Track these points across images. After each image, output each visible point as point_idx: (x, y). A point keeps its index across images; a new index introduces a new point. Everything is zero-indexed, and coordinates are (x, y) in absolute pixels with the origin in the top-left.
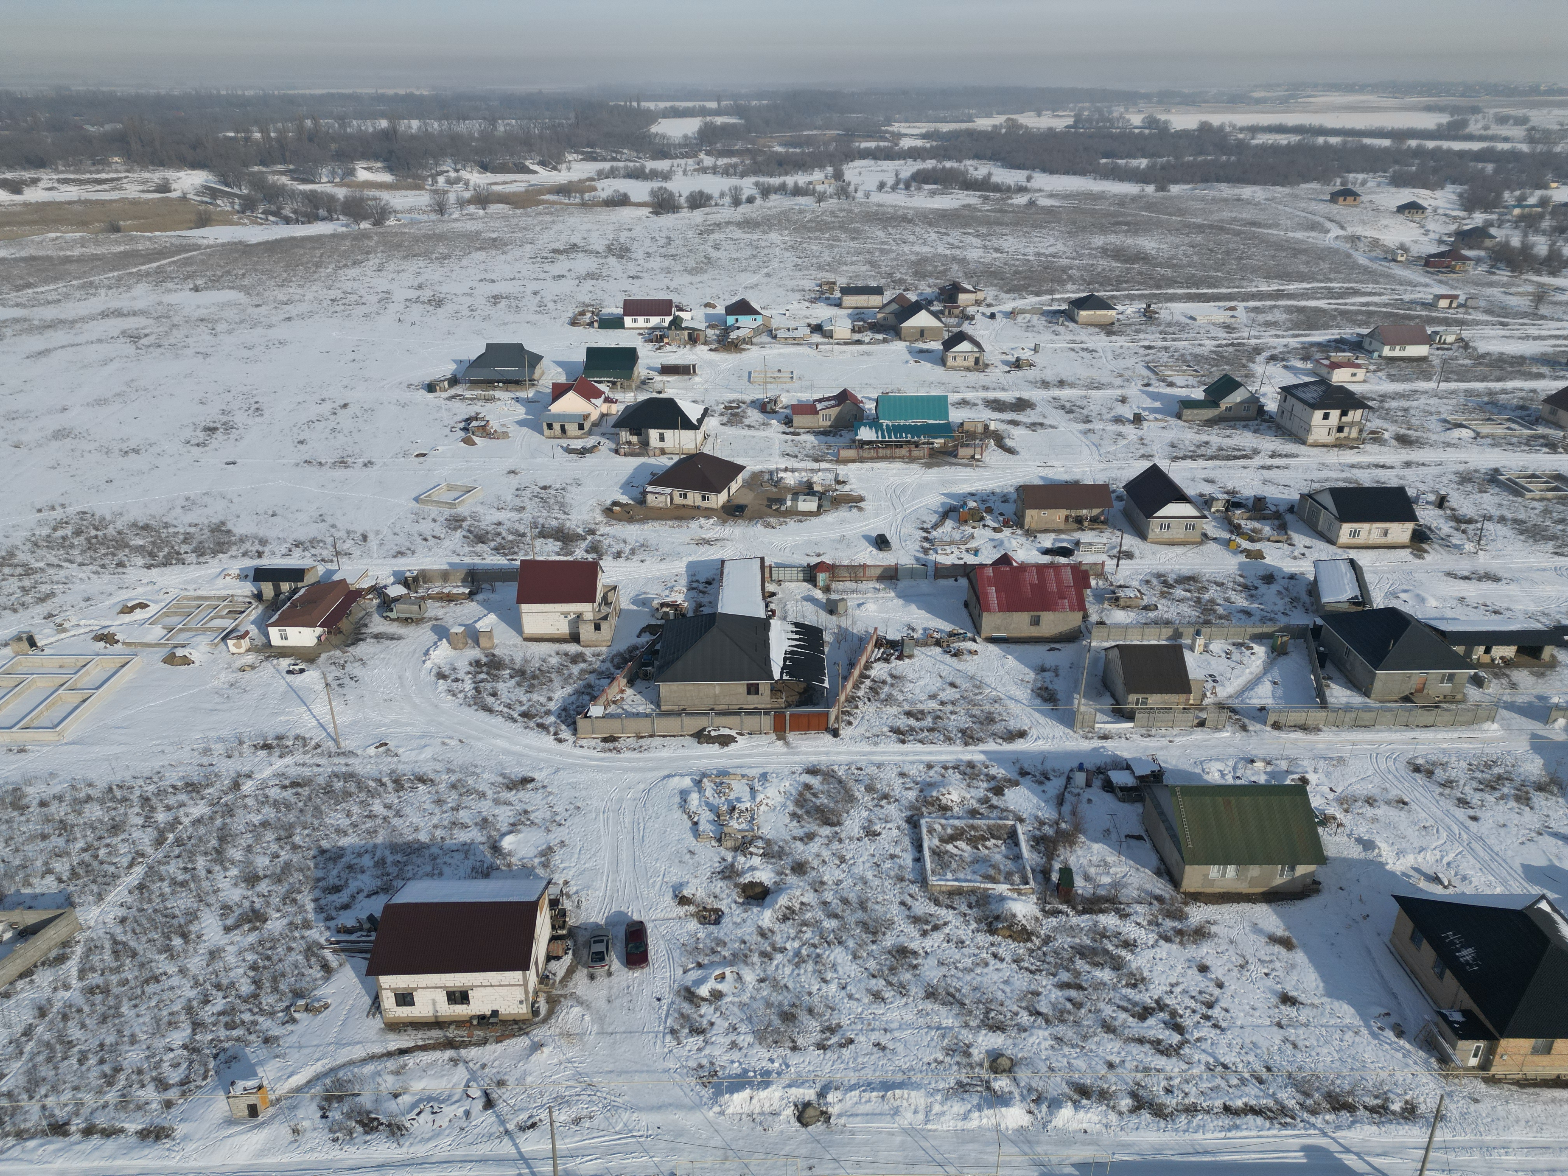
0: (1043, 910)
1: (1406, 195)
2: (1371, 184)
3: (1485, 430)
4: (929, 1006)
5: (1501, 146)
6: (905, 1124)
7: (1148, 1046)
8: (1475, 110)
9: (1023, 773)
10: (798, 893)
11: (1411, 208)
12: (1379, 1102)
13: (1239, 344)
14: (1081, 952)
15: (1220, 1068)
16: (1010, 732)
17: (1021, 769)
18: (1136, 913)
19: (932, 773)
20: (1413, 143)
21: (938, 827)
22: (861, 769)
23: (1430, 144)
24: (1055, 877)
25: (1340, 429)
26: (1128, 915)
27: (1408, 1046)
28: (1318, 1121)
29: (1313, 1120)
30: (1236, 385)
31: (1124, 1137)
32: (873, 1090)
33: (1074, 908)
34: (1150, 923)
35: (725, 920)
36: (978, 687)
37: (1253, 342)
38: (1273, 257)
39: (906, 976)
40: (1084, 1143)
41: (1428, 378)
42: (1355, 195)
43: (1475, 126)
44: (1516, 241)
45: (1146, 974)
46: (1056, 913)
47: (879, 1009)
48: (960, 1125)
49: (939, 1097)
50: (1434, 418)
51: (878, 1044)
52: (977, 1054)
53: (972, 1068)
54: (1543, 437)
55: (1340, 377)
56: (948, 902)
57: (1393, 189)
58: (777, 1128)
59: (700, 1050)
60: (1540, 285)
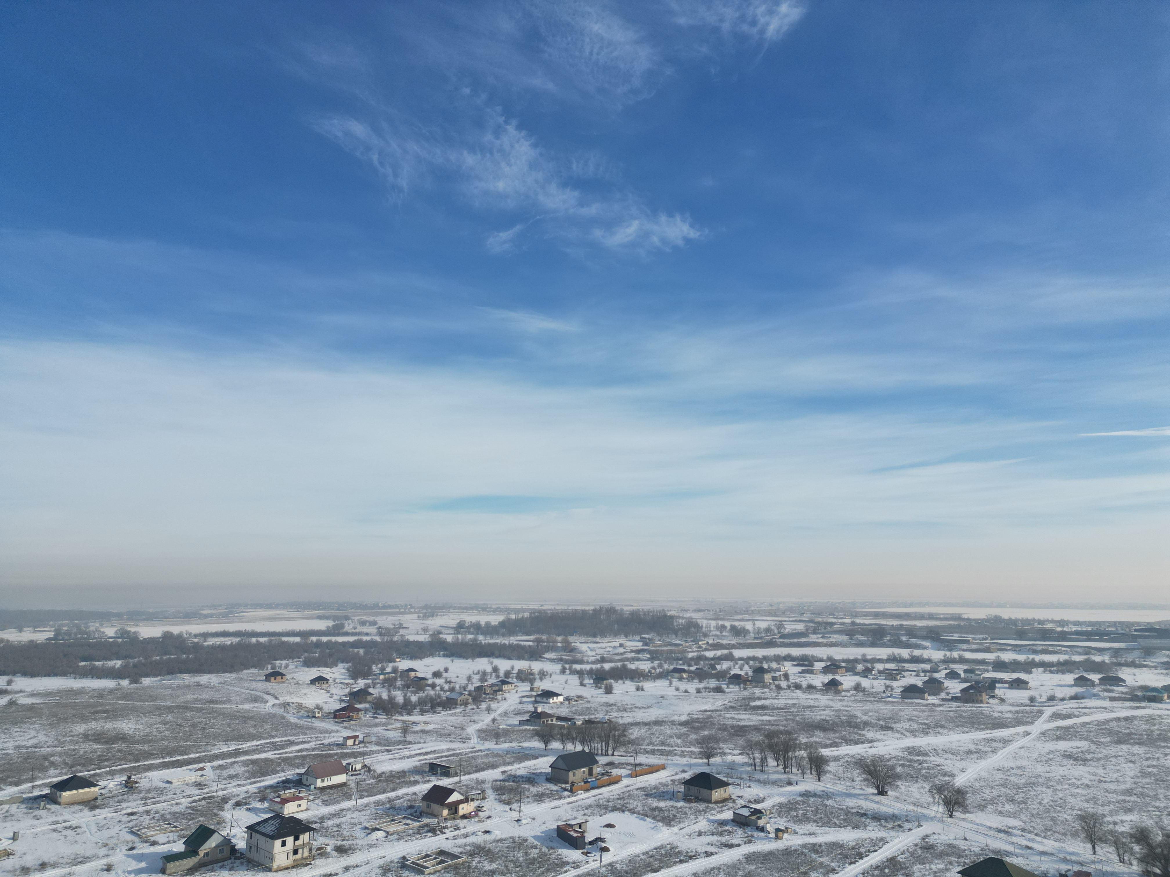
1: (315, 672)
2: (291, 667)
3: (392, 829)
5: (365, 638)
8: (347, 618)
11: (320, 680)
13: (210, 798)
20: (314, 639)
23: (325, 639)
25: (296, 852)
30: (212, 832)
37: (221, 793)
38: (229, 725)
41: (350, 798)
42: (282, 675)
43: (348, 627)
44: (385, 696)
50: (359, 827)
54: (427, 825)
55: (290, 809)
57: (306, 669)
60: (404, 722)
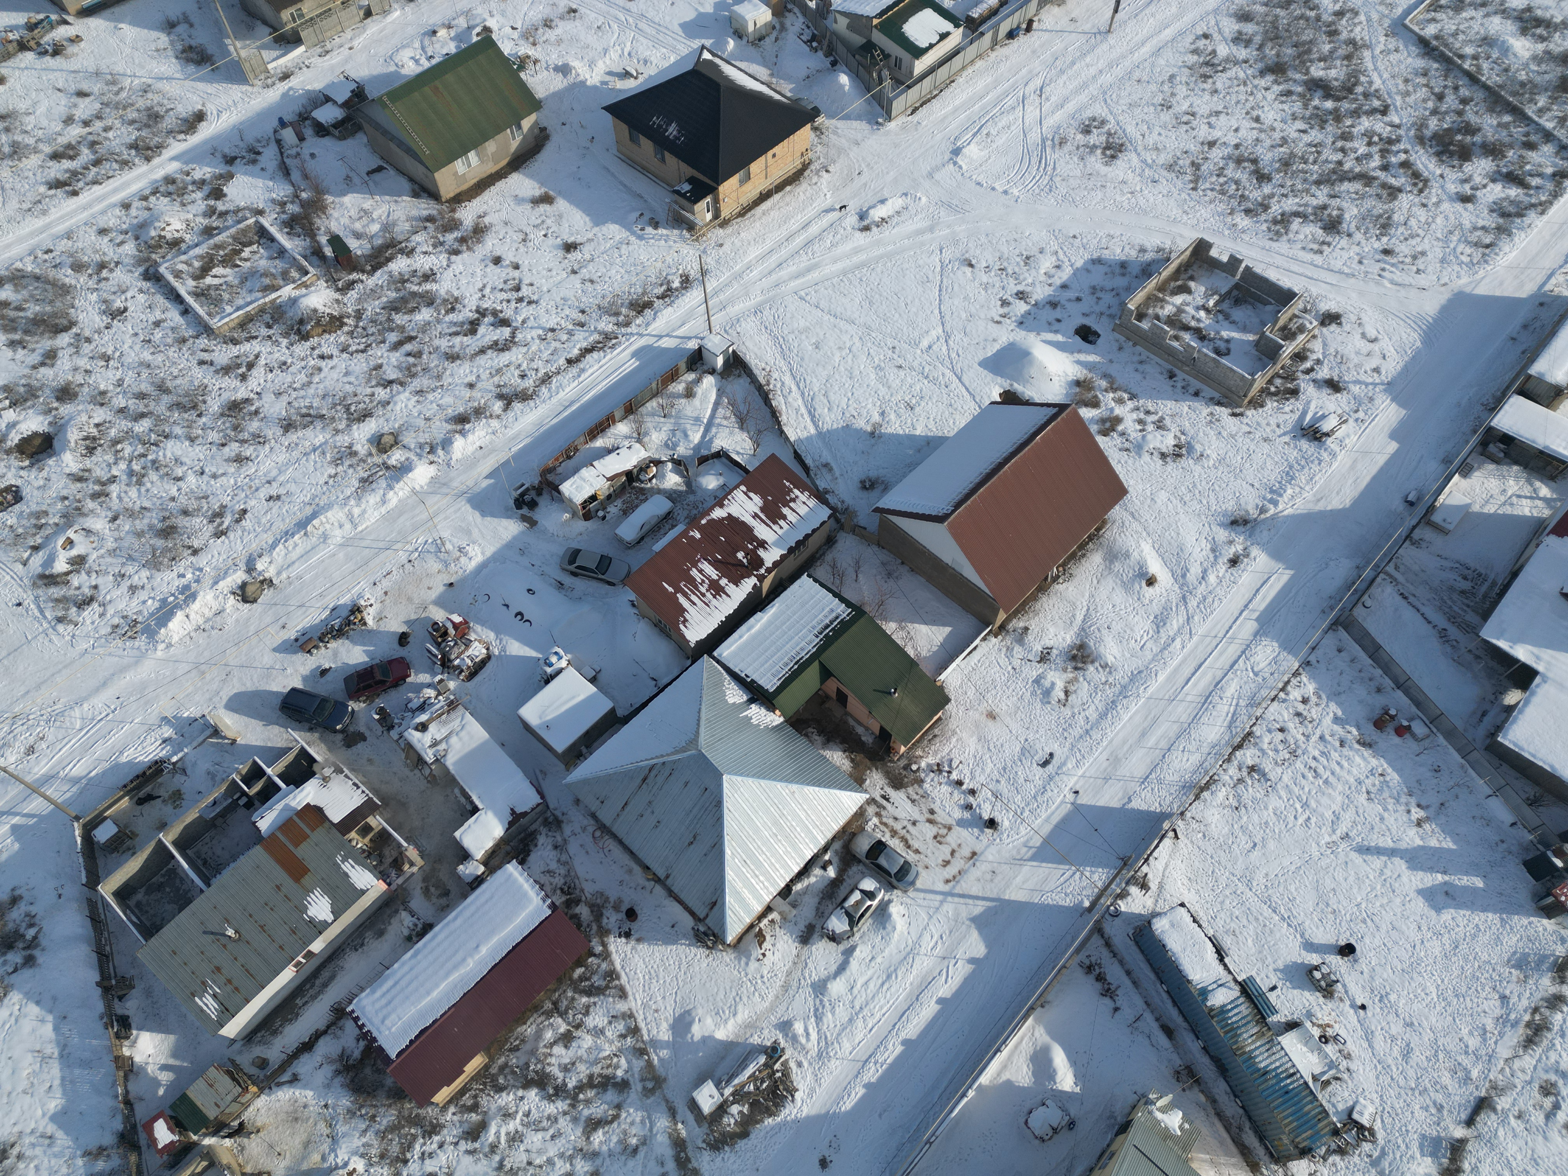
0: (338, 290)
4: (293, 437)
6: (339, 540)
7: (490, 352)
9: (230, 160)
10: (84, 418)
12: (664, 287)
14: (394, 307)
15: (550, 334)
16: (185, 120)
17: (225, 156)
18: (418, 243)
19: (133, 212)
21: (181, 267)
22: (51, 251)
24: (328, 251)
26: (413, 250)
27: (665, 232)
28: (633, 329)
29: (629, 330)
31: (510, 432)
32: (293, 535)
33: (363, 271)
34: (435, 246)
35: (26, 492)
36: (114, 83)
39: (254, 426)
40: (485, 457)
45: (456, 293)
46: (350, 285)
47: (250, 469)
48: (383, 510)
49: (352, 502)
51: (271, 497)
52: (361, 448)
53: (364, 461)
56: (245, 335)
58: (230, 621)
59: (101, 615)
